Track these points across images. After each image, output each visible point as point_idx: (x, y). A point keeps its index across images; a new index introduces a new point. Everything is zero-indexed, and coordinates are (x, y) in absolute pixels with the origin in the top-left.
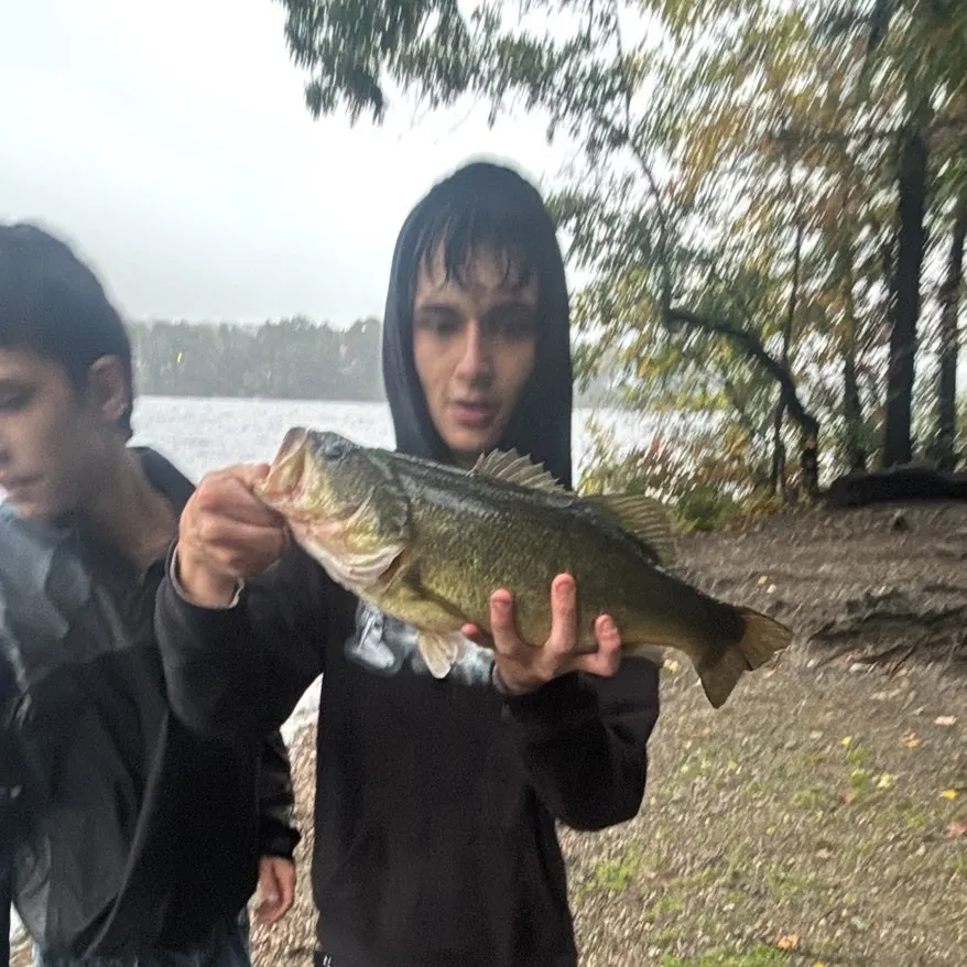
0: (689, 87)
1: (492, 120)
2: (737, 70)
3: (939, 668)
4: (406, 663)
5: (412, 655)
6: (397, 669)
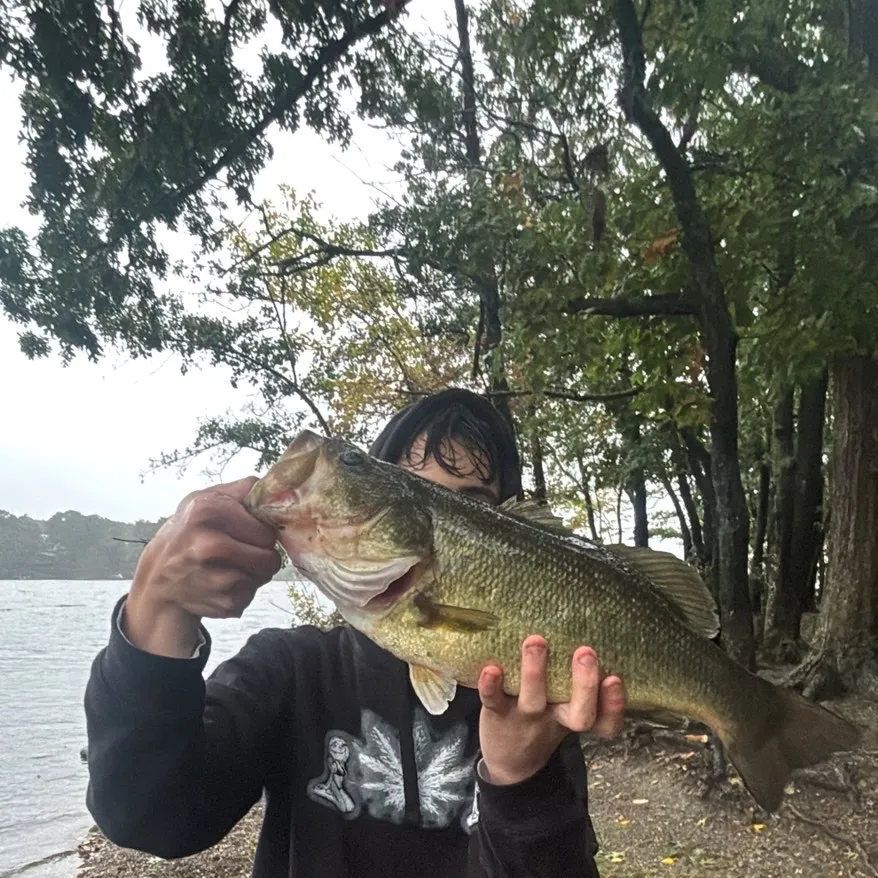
0: (335, 359)
1: (184, 371)
2: (370, 350)
3: (621, 761)
4: (365, 808)
5: (370, 800)
6: (356, 814)
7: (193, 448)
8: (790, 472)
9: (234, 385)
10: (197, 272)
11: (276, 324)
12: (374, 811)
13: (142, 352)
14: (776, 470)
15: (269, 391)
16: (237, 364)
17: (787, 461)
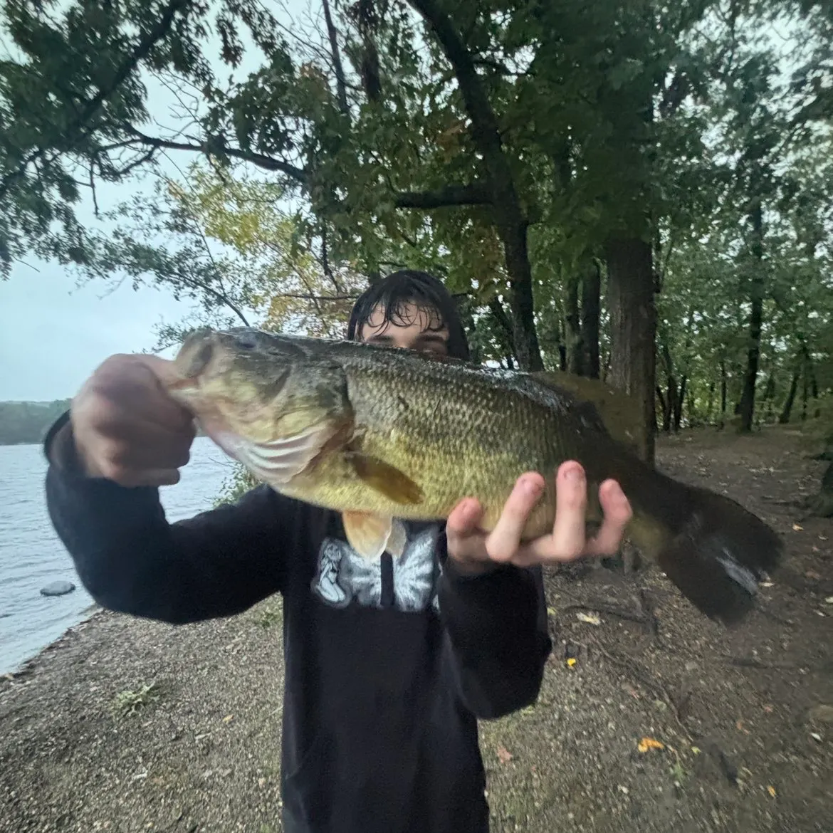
4: (355, 598)
5: (359, 591)
6: (347, 603)
7: (157, 347)
8: (579, 346)
9: (177, 298)
10: (139, 212)
11: (205, 253)
12: (362, 599)
13: (100, 274)
14: (569, 347)
15: (208, 304)
16: (178, 283)
17: (576, 339)
